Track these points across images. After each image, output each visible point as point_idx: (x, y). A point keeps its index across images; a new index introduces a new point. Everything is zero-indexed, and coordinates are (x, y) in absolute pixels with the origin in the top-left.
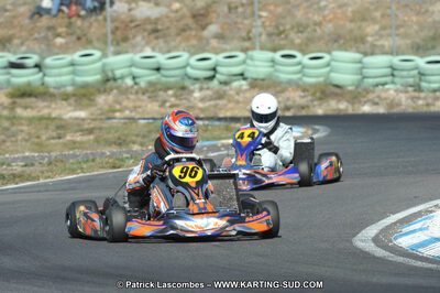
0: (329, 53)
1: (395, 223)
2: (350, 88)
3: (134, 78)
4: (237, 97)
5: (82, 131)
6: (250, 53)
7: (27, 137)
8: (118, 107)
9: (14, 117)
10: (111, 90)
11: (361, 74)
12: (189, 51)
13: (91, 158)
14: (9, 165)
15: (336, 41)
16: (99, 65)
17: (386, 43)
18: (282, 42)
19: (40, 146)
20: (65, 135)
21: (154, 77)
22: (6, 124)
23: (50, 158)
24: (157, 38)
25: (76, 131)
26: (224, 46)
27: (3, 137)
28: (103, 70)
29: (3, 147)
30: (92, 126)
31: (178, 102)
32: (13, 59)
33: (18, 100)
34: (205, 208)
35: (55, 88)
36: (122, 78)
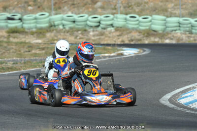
0: (151, 16)
1: (179, 93)
2: (160, 32)
3: (63, 25)
4: (109, 35)
5: (39, 48)
6: (116, 15)
7: (14, 51)
8: (56, 38)
9: (9, 42)
10: (53, 30)
11: (165, 25)
12: (88, 14)
13: (43, 61)
14: (6, 63)
15: (154, 11)
16: (47, 19)
17: (177, 12)
18: (130, 11)
19: (20, 55)
20: (32, 50)
21: (72, 25)
22: (5, 45)
23: (25, 60)
24: (74, 8)
25: (37, 49)
26: (104, 12)
27: (4, 51)
28: (49, 22)
29: (4, 55)
30: (44, 46)
31: (82, 37)
32: (9, 16)
33: (11, 35)
34: (101, 91)
35: (27, 29)
36: (58, 25)
